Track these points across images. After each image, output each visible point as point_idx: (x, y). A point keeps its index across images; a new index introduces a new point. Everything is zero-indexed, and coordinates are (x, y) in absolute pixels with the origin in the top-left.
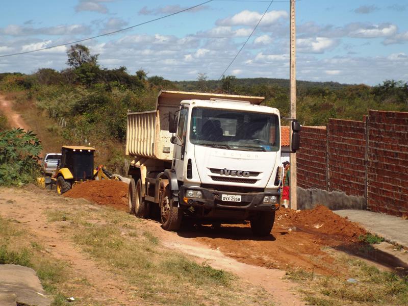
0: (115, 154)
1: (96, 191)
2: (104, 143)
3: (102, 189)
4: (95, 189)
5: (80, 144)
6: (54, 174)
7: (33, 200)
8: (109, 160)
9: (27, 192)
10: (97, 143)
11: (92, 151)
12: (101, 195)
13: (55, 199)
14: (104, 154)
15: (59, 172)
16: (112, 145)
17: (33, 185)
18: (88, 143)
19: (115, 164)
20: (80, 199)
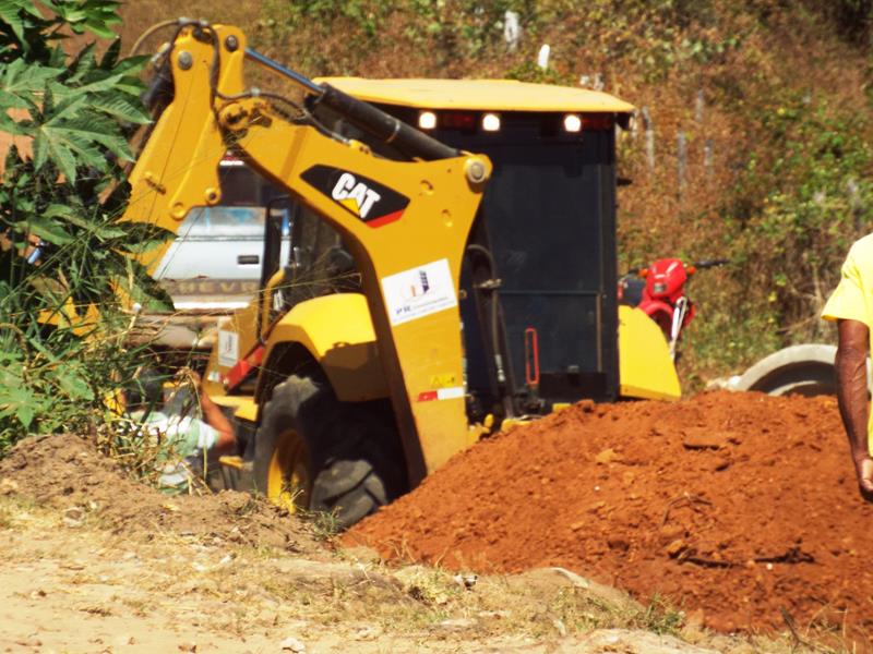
0: (799, 152)
1: (659, 508)
2: (683, 49)
3: (711, 484)
4: (638, 485)
5: (448, 58)
6: (229, 350)
7: (101, 596)
8: (745, 210)
9: (21, 516)
10: (621, 48)
11: (600, 125)
12: (706, 542)
13: (300, 582)
14: (692, 154)
15: (277, 337)
16: (766, 61)
17: (77, 448)
18: (529, 46)
19: (803, 245)
20: (542, 575)
